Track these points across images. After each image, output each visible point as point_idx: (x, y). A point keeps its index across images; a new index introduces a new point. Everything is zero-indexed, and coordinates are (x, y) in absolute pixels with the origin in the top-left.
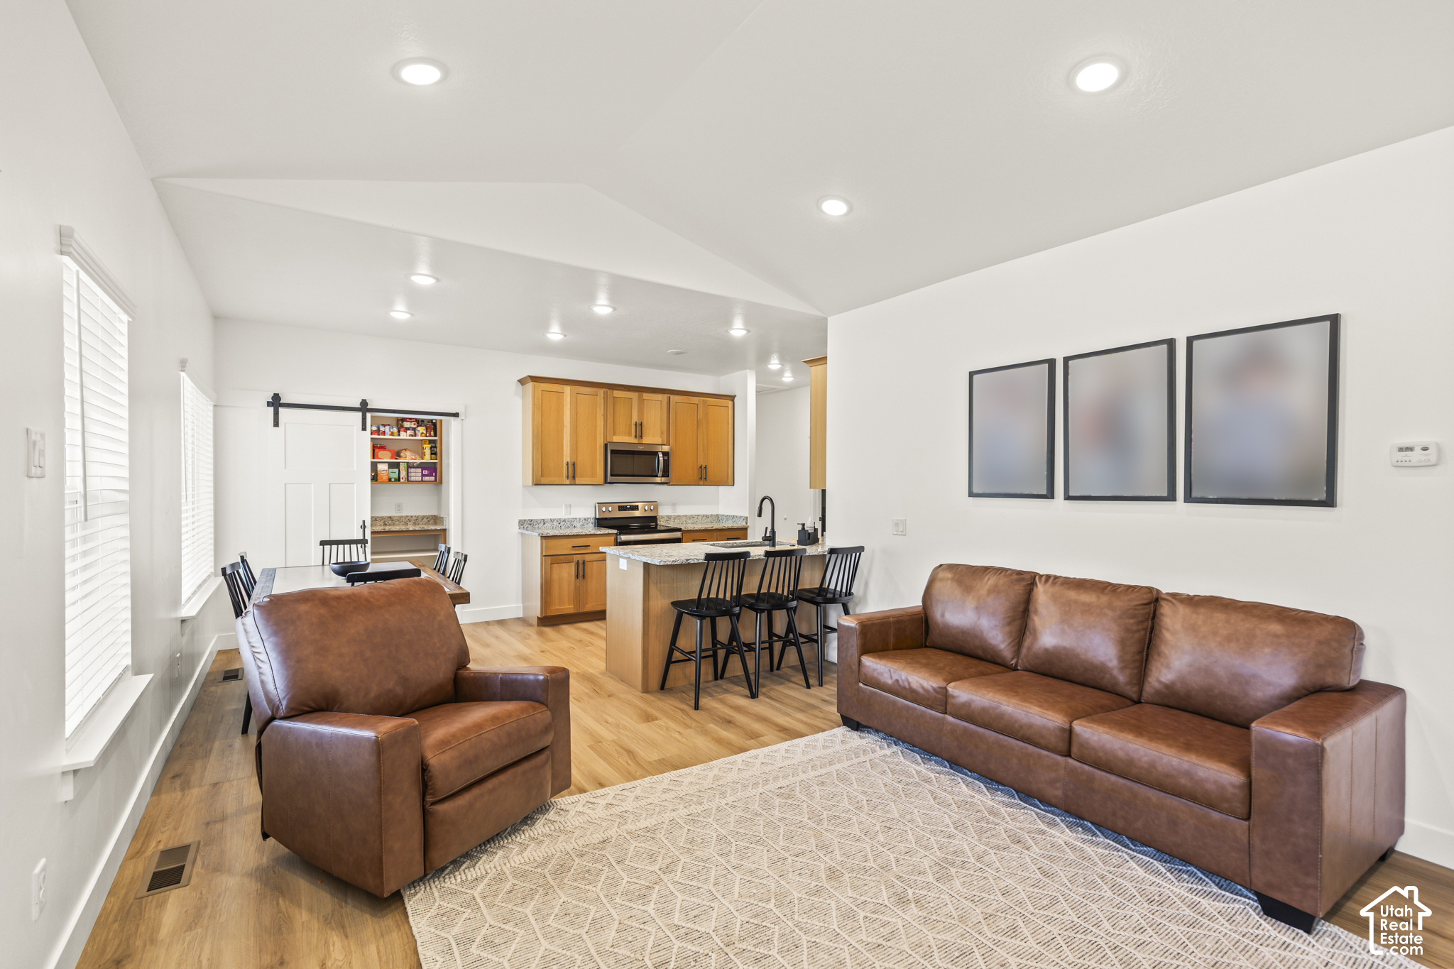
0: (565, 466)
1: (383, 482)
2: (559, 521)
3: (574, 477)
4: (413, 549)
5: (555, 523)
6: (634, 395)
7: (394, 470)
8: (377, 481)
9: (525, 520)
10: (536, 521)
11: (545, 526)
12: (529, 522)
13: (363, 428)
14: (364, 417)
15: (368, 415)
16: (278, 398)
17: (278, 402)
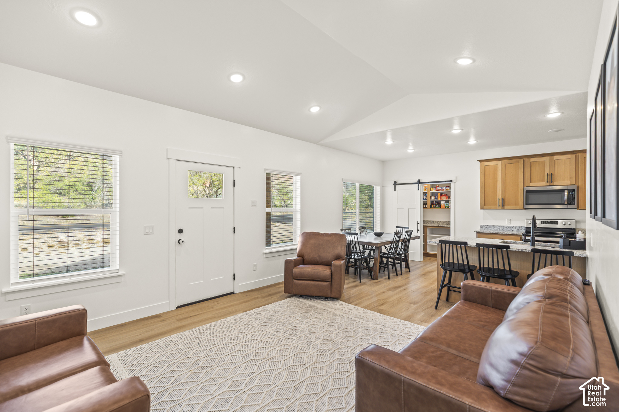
0: (498, 200)
1: (443, 208)
2: (503, 227)
3: (503, 206)
4: (443, 234)
5: (500, 228)
6: (547, 159)
7: (447, 204)
8: (440, 208)
9: (484, 225)
10: (490, 226)
11: (495, 228)
12: (486, 226)
13: (418, 189)
14: (418, 186)
15: (420, 185)
16: (395, 182)
17: (395, 184)
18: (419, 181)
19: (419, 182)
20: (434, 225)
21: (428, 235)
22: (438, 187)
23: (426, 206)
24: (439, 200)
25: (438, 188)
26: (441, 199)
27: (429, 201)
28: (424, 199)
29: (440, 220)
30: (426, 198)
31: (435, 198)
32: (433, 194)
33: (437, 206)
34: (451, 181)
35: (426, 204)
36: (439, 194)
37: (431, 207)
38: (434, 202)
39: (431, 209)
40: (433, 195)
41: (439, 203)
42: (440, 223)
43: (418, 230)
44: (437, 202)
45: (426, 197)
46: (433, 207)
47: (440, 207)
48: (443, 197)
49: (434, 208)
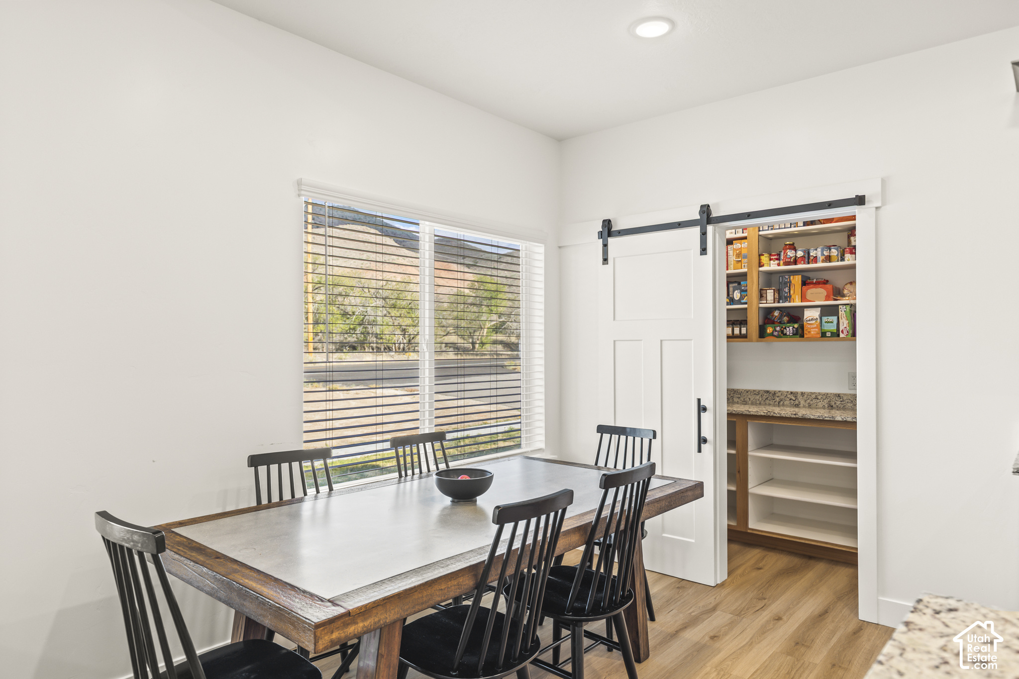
1: (812, 339)
7: (831, 318)
8: (802, 336)
13: (704, 251)
14: (704, 234)
15: (710, 228)
16: (607, 224)
17: (608, 230)
18: (705, 210)
19: (707, 217)
20: (777, 411)
21: (750, 453)
22: (793, 247)
23: (744, 331)
24: (797, 303)
25: (791, 253)
26: (803, 298)
27: (753, 308)
28: (731, 301)
29: (799, 389)
30: (742, 297)
31: (781, 296)
32: (770, 278)
33: (789, 330)
34: (860, 200)
35: (743, 323)
36: (797, 280)
37: (762, 334)
38: (776, 313)
39: (761, 345)
40: (769, 285)
41: (795, 316)
42: (802, 402)
43: (702, 440)
44: (788, 315)
45: (742, 291)
46: (772, 335)
47: (800, 333)
48: (811, 292)
49: (778, 337)
